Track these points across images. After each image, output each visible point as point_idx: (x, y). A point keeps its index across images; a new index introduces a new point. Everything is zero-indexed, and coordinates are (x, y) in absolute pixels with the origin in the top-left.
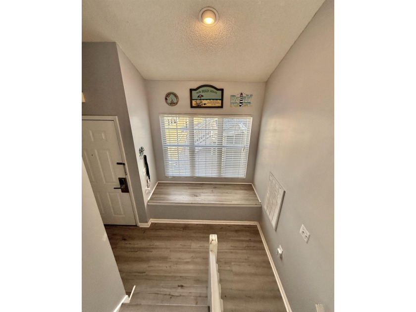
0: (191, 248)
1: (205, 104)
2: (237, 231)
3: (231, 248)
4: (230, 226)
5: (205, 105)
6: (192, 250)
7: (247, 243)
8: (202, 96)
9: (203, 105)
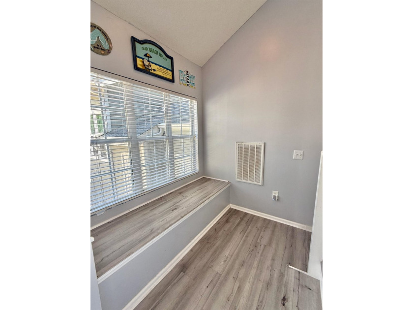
0: (221, 275)
1: (154, 70)
2: (227, 221)
3: (242, 234)
4: (218, 223)
5: (155, 72)
6: (224, 274)
7: (243, 221)
8: (151, 57)
9: (153, 71)
